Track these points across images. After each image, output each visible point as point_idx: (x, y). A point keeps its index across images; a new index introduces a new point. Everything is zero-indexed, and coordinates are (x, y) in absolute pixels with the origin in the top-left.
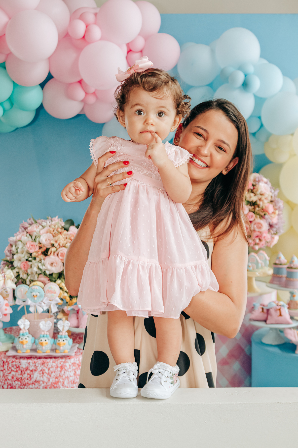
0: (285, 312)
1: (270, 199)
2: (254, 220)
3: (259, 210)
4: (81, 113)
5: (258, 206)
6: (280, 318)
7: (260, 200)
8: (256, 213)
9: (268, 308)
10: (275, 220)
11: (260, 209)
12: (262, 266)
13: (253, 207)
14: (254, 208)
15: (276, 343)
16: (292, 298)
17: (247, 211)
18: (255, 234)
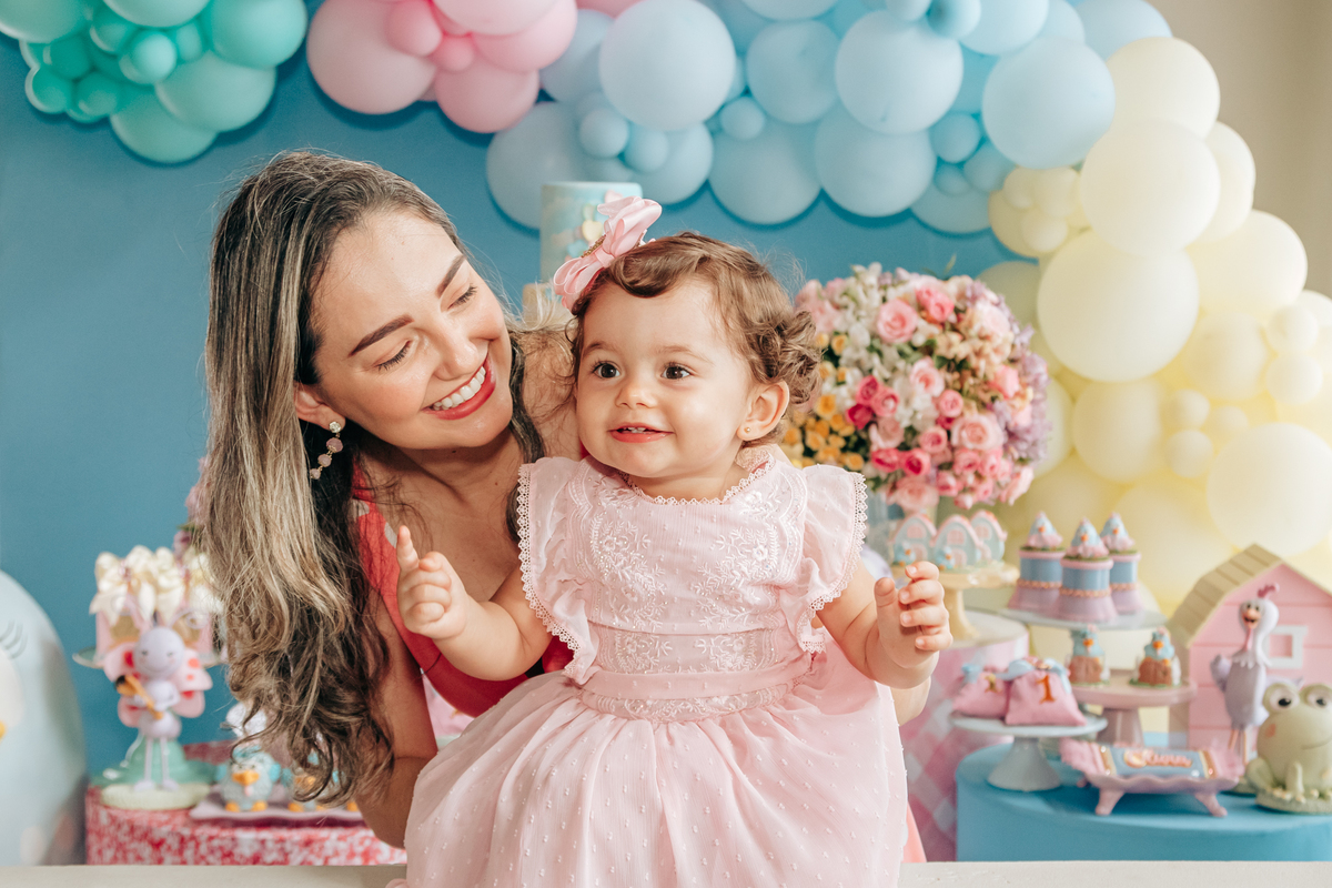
0: (1062, 687)
1: (1007, 351)
2: (962, 414)
3: (974, 386)
4: (429, 98)
5: (974, 374)
6: (1047, 706)
7: (978, 354)
8: (968, 392)
9: (1008, 677)
10: (1023, 419)
11: (977, 381)
12: (983, 557)
13: (956, 375)
14: (962, 380)
15: (1035, 786)
16: (1081, 650)
17: (938, 388)
18: (963, 459)
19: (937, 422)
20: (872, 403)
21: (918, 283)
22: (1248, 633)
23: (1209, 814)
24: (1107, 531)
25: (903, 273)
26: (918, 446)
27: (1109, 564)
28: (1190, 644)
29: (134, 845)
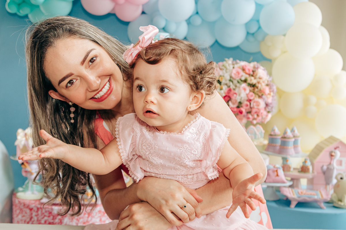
0: (281, 172)
1: (266, 82)
2: (254, 99)
3: (258, 91)
5: (257, 88)
6: (277, 178)
7: (259, 83)
8: (256, 93)
10: (270, 101)
14: (254, 89)
15: (272, 199)
16: (285, 162)
17: (248, 91)
18: (254, 111)
19: (247, 100)
20: (230, 95)
21: (243, 63)
22: (331, 159)
23: (321, 208)
24: (293, 131)
25: (238, 61)
26: (242, 107)
27: (293, 140)
28: (315, 162)
29: (25, 209)
